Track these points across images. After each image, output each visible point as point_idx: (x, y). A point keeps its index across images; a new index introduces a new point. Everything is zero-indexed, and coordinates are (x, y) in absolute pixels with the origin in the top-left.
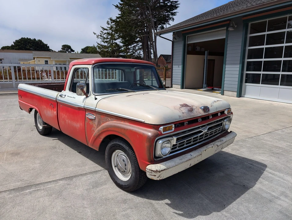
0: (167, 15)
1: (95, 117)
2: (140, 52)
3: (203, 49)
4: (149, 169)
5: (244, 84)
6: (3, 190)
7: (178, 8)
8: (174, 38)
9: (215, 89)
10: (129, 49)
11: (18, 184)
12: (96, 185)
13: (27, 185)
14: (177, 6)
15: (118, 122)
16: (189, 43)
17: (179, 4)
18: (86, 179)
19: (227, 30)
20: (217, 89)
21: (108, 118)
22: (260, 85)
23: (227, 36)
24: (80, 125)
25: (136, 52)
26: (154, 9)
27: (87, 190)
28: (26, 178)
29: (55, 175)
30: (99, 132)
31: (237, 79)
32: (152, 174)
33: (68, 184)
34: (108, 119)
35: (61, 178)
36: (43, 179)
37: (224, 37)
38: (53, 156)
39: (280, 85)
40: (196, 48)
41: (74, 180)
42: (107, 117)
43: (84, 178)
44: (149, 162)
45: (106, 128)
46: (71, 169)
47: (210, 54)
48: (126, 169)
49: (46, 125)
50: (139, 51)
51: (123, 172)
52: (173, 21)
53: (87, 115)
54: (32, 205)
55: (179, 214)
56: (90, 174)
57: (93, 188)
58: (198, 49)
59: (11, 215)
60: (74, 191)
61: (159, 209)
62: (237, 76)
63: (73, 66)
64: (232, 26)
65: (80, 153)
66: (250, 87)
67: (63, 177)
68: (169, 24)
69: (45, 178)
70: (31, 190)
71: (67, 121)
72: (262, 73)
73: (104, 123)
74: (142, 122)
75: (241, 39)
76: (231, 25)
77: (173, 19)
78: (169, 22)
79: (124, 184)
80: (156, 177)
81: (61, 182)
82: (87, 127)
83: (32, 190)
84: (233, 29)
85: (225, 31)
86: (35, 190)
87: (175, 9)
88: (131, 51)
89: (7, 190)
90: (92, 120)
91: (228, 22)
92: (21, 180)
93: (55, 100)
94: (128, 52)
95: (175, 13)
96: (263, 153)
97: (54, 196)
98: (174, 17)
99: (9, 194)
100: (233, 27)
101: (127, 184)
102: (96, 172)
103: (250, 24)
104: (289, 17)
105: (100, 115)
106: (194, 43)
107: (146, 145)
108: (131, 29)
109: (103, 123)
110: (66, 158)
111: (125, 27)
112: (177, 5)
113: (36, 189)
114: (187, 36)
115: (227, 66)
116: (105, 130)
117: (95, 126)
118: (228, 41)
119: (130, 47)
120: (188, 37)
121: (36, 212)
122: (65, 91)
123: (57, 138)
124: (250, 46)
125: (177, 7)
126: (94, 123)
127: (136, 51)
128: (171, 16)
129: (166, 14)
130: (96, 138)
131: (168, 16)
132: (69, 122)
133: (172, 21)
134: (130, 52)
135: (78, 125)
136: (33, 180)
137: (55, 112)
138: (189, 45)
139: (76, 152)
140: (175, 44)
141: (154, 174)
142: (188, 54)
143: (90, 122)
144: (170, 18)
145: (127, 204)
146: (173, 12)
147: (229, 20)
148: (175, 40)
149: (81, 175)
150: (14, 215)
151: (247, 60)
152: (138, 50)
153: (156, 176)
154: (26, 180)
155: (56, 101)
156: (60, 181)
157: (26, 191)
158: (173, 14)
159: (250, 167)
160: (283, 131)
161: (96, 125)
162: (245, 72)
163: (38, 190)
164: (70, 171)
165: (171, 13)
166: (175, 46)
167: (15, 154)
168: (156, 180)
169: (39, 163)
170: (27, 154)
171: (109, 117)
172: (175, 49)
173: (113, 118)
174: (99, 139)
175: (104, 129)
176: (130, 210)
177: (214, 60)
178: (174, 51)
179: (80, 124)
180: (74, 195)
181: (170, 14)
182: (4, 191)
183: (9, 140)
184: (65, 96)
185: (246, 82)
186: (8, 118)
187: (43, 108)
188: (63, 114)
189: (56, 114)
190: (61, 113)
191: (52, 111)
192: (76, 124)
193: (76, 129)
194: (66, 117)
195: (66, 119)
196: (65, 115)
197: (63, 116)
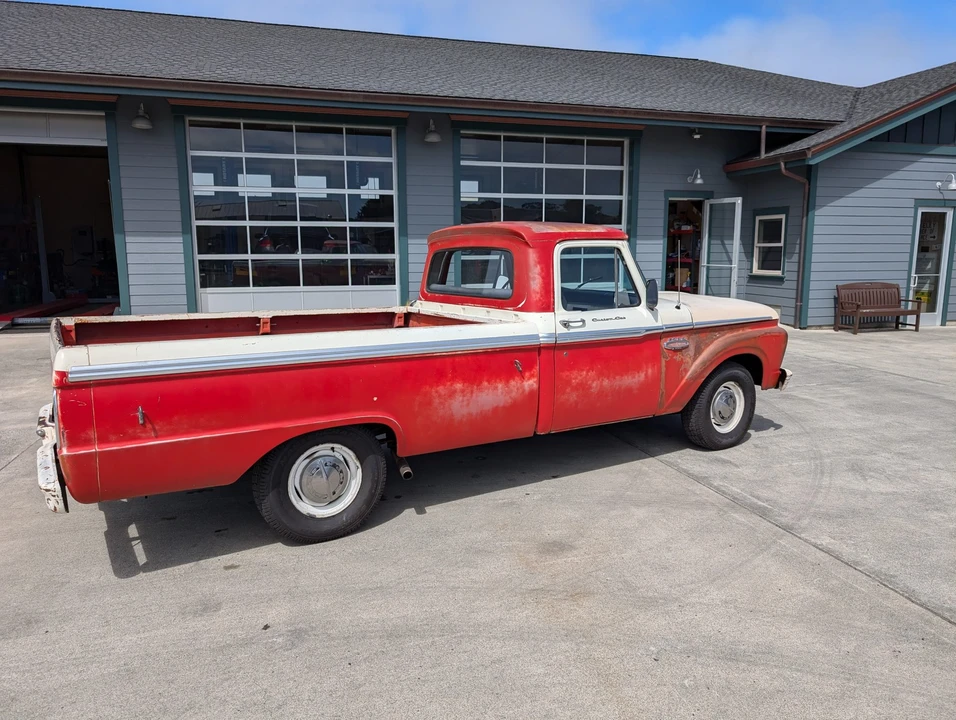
1: (688, 341)
5: (200, 291)
15: (735, 334)
19: (111, 120)
21: (714, 334)
23: (114, 142)
24: (646, 375)
30: (705, 365)
31: (183, 279)
34: (716, 336)
37: (102, 143)
39: (304, 285)
53: (666, 345)
62: (182, 269)
64: (145, 117)
71: (594, 385)
72: (250, 257)
73: (709, 345)
82: (666, 372)
90: (680, 350)
103: (187, 121)
105: (698, 335)
109: (707, 347)
115: (130, 239)
117: (688, 359)
118: (120, 157)
126: (687, 355)
130: (692, 381)
132: (606, 382)
137: (531, 383)
143: (675, 357)
161: (690, 357)
162: (198, 257)
171: (717, 331)
173: (723, 331)
179: (647, 371)
184: (583, 322)
185: (204, 285)
187: (443, 393)
188: (575, 373)
189: (535, 386)
190: (565, 374)
191: (512, 383)
192: (634, 377)
193: (629, 390)
194: (592, 374)
195: (593, 381)
196: (588, 371)
197: (576, 378)
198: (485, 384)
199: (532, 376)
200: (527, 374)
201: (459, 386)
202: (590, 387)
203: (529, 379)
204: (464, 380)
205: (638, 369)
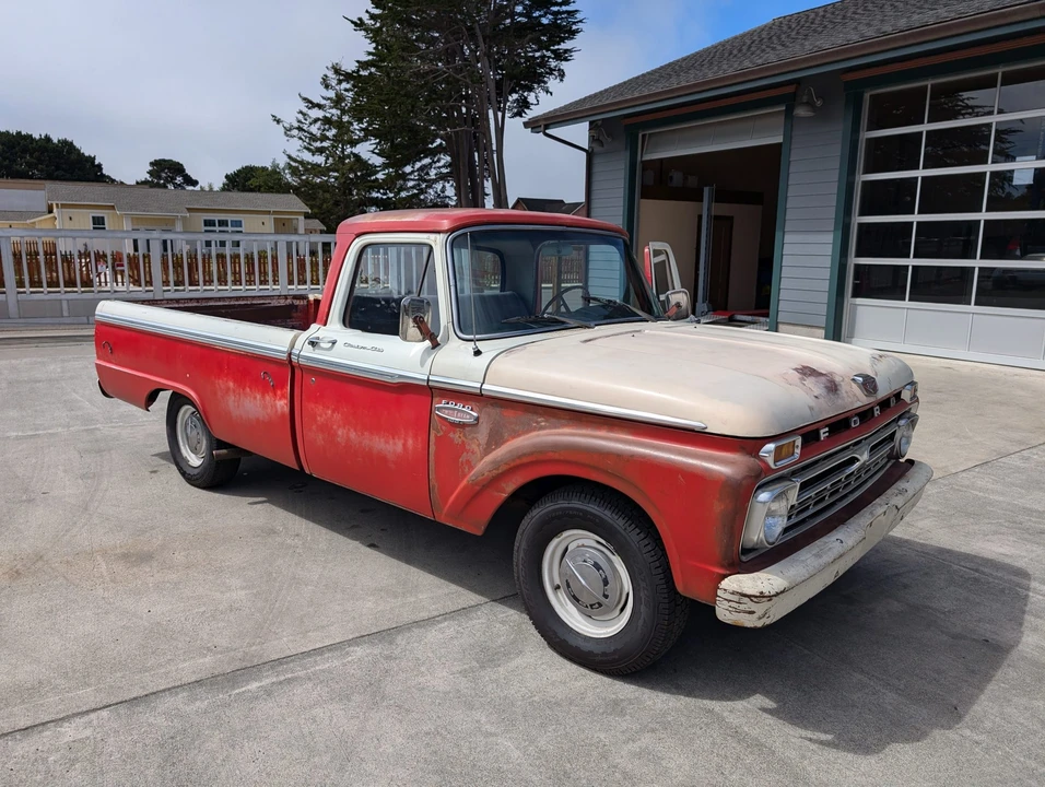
0: (537, 58)
1: (475, 414)
2: (444, 187)
3: (693, 181)
4: (730, 589)
5: (849, 300)
6: (162, 688)
7: (578, 36)
8: (592, 139)
9: (739, 317)
10: (404, 177)
11: (207, 664)
12: (489, 657)
13: (238, 665)
14: (574, 27)
15: (584, 431)
16: (647, 157)
17: (581, 21)
18: (441, 636)
19: (789, 114)
20: (749, 318)
21: (535, 417)
22: (907, 303)
23: (788, 136)
24: (404, 445)
25: (430, 187)
26: (495, 35)
27: (464, 673)
28: (223, 642)
29: (323, 627)
30: (497, 469)
31: (826, 285)
32: (742, 607)
33: (388, 658)
34: (537, 423)
35: (351, 637)
36: (284, 643)
37: (779, 139)
38: (280, 561)
39: (976, 304)
40: (671, 174)
41: (400, 639)
42: (530, 416)
43: (433, 635)
44: (722, 566)
45: (532, 453)
46: (369, 605)
47: (719, 197)
48: (606, 596)
49: (225, 451)
50: (439, 186)
51: (591, 606)
52: (561, 80)
53: (439, 409)
54: (296, 732)
55: (822, 743)
56: (445, 620)
57: (483, 667)
58: (677, 178)
59: (238, 772)
60: (422, 680)
61: (746, 729)
62: (827, 274)
63: (358, 235)
64: (807, 103)
65: (372, 546)
66: (869, 312)
67: (357, 635)
68: (547, 92)
69: (291, 638)
70: (263, 683)
71: (340, 433)
72: (911, 261)
73: (519, 435)
74: (693, 431)
75: (839, 146)
76: (805, 99)
77: (562, 75)
78: (545, 83)
79: (597, 649)
80: (756, 616)
81: (359, 652)
82: (436, 453)
83: (266, 682)
84: (810, 114)
85: (781, 120)
86: (281, 683)
87: (567, 38)
88: (410, 184)
89: (174, 687)
90: (462, 426)
91: (791, 89)
92: (209, 649)
93: (284, 357)
94: (401, 189)
95: (566, 51)
96: (995, 533)
97: (356, 698)
98: (564, 65)
99: (192, 700)
100: (810, 104)
101: (613, 648)
102: (465, 611)
103: (867, 96)
104: (1003, 73)
105: (498, 410)
106: (661, 160)
107: (719, 507)
108: (413, 107)
109: (514, 438)
110: (330, 565)
111: (393, 99)
112: (574, 23)
113: (282, 678)
114: (640, 135)
115: (788, 238)
116: (525, 460)
117: (474, 447)
118: (792, 152)
119: (408, 169)
120: (644, 136)
121: (326, 759)
122: (325, 325)
123: (264, 499)
124: (867, 171)
125: (572, 34)
126: (473, 438)
127: (431, 183)
128: (553, 63)
129: (537, 54)
130: (478, 488)
131: (543, 62)
132: (353, 435)
133: (558, 80)
134: (407, 189)
135: (392, 446)
136: (254, 648)
137: (282, 405)
138: (647, 165)
139: (356, 543)
140: (596, 161)
141: (748, 605)
142: (644, 196)
143: (451, 435)
144: (551, 70)
145: (628, 717)
146: (560, 47)
147: (797, 82)
148: (597, 148)
149: (417, 623)
150: (249, 770)
151: (858, 219)
152: (435, 181)
153: (753, 612)
154: (228, 650)
155: (290, 361)
156: (352, 649)
157: (249, 687)
158: (562, 56)
159: (976, 580)
160: (1028, 459)
161: (479, 445)
162: (854, 260)
163: (289, 681)
164: (370, 611)
165: (553, 51)
166: (596, 169)
167: (137, 558)
168: (751, 628)
169: (243, 588)
170: (179, 557)
171: (541, 415)
172: (596, 178)
173: (555, 416)
174: (496, 494)
175: (519, 457)
176: (646, 735)
177: (730, 219)
178: (595, 187)
179: (406, 441)
180: (426, 692)
181: (549, 54)
182: (164, 691)
183: (86, 509)
184: (334, 343)
185: (856, 294)
186: (37, 429)
187: (223, 386)
188: (319, 409)
189: (287, 410)
190: (310, 406)
191: (267, 398)
192: (387, 442)
193: (383, 459)
194: (337, 416)
195: (339, 426)
196: (333, 412)
197: (321, 416)
198: (248, 390)
199: (283, 397)
200: (279, 392)
201: (231, 384)
202: (335, 434)
203: (280, 399)
204: (235, 381)
205: (392, 431)
